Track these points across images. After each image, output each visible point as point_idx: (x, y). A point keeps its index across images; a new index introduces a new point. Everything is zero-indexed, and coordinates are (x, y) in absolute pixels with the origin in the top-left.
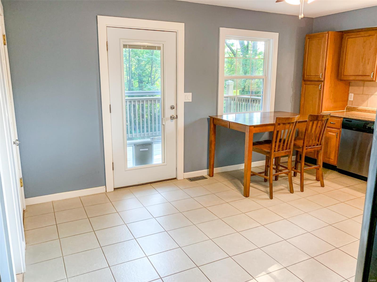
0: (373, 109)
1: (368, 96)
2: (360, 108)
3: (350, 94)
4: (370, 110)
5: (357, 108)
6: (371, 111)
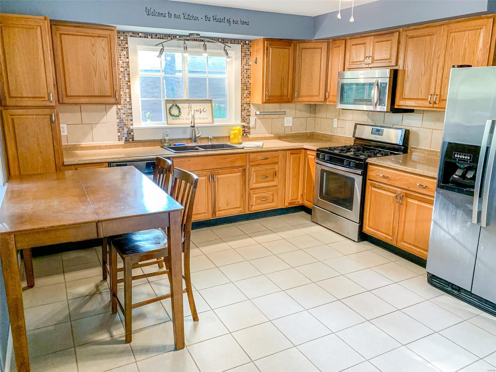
0: (105, 143)
1: (92, 125)
2: (83, 144)
3: (61, 125)
4: (101, 145)
5: (79, 145)
6: (103, 146)
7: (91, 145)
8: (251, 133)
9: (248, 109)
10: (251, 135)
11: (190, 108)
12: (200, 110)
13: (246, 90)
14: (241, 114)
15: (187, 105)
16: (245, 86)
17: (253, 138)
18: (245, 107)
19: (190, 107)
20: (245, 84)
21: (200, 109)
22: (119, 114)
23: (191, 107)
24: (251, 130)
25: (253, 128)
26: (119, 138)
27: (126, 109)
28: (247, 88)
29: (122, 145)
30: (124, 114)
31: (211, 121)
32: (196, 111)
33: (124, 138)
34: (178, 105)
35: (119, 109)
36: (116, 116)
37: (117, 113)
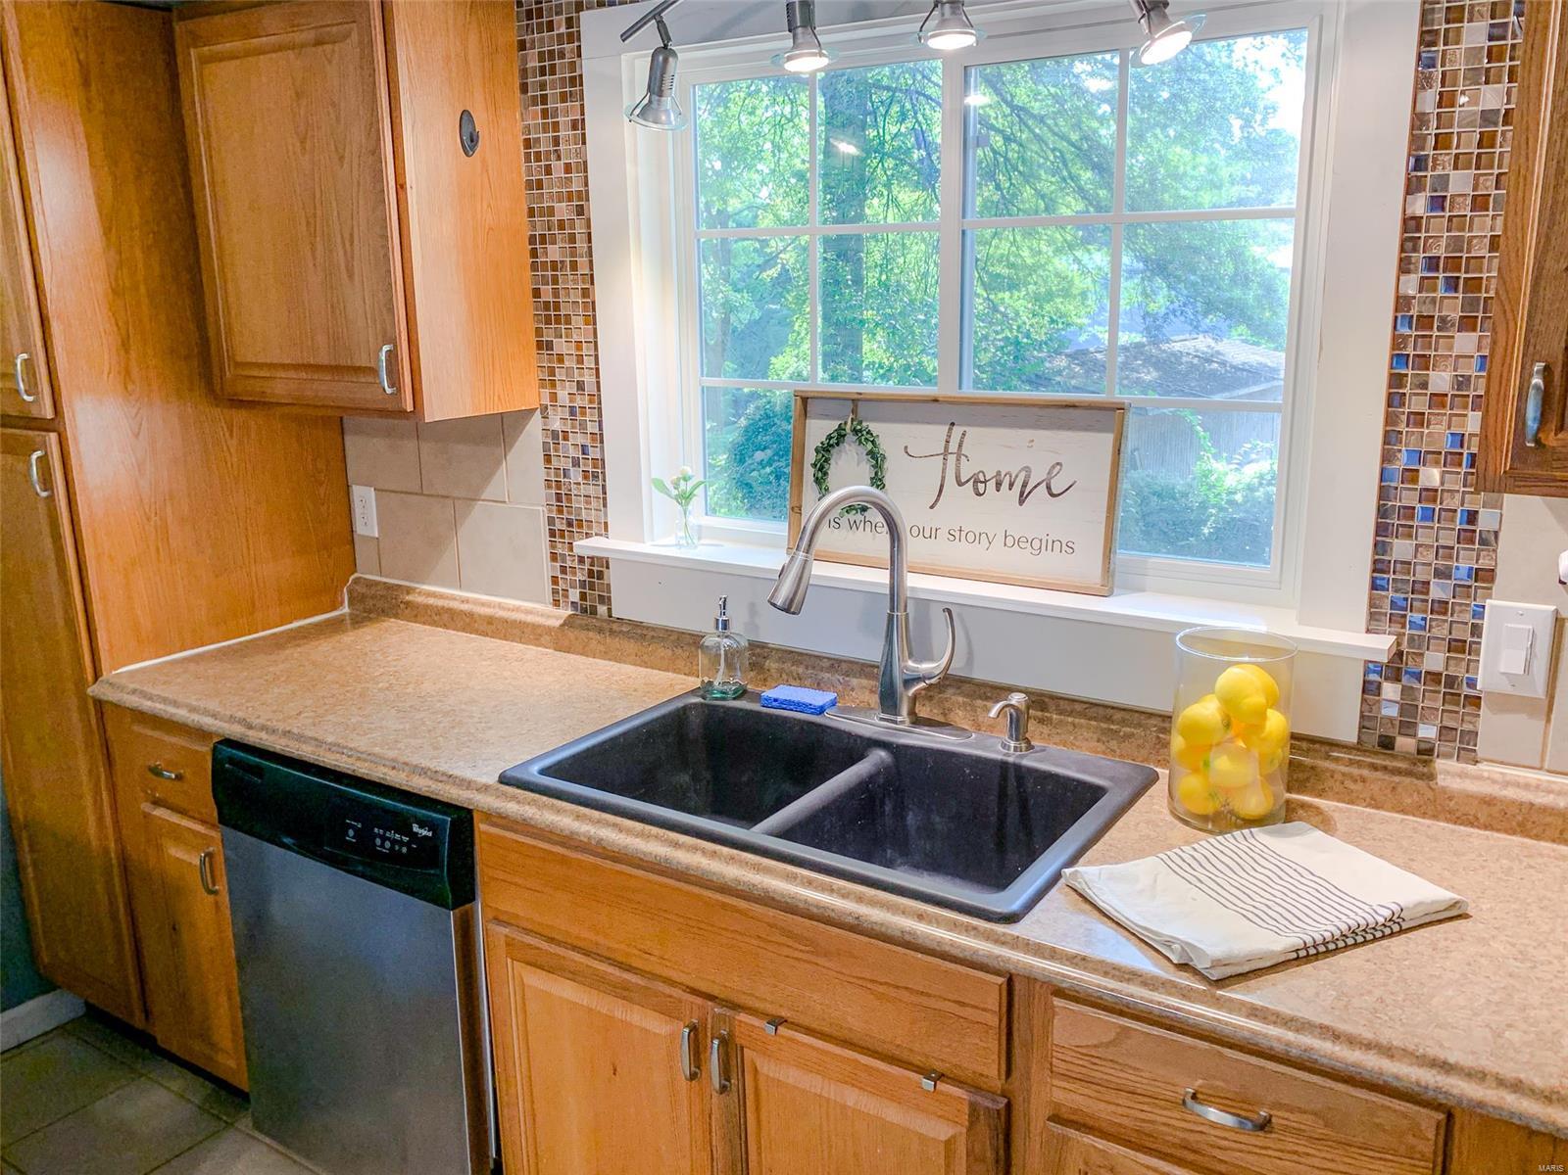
1: (455, 506)
2: (422, 593)
3: (358, 491)
5: (408, 590)
6: (483, 617)
7: (440, 603)
8: (1481, 749)
9: (1472, 517)
10: (1484, 768)
11: (952, 459)
12: (1023, 474)
13: (1468, 324)
14: (1380, 547)
15: (929, 436)
16: (1452, 284)
17: (1488, 801)
18: (1430, 494)
19: (953, 447)
20: (1454, 263)
21: (1027, 469)
22: (555, 463)
23: (959, 455)
24: (1487, 722)
25: (1507, 703)
26: (555, 592)
27: (580, 440)
28: (1470, 304)
29: (549, 630)
30: (576, 463)
31: (1094, 572)
32: (992, 485)
33: (574, 595)
34: (875, 427)
35: (555, 434)
36: (539, 472)
37: (548, 459)
